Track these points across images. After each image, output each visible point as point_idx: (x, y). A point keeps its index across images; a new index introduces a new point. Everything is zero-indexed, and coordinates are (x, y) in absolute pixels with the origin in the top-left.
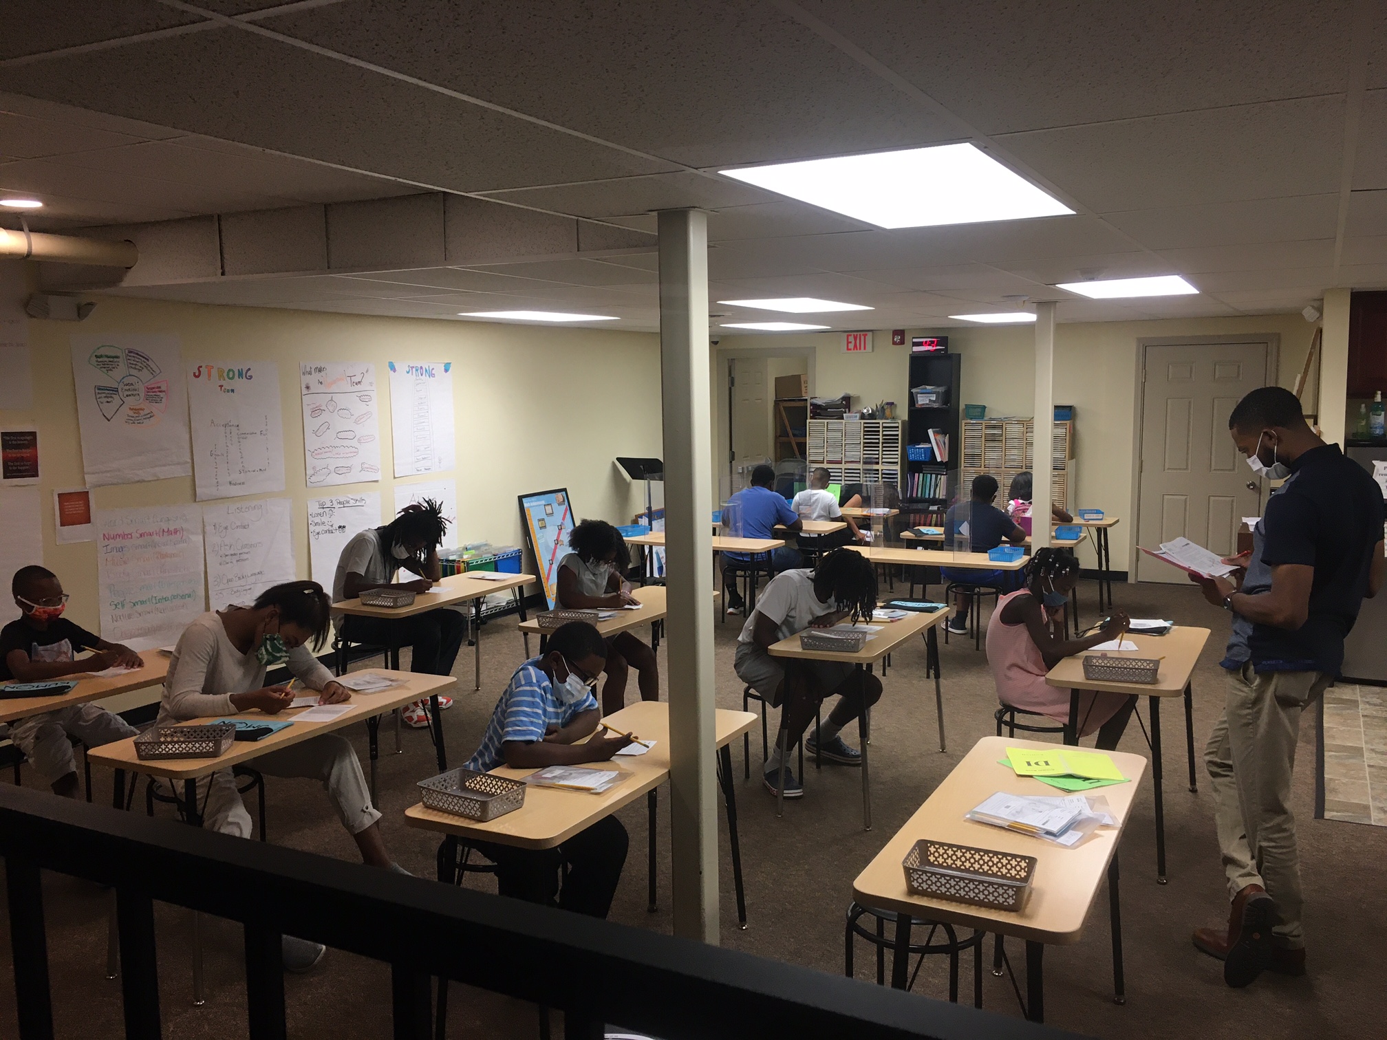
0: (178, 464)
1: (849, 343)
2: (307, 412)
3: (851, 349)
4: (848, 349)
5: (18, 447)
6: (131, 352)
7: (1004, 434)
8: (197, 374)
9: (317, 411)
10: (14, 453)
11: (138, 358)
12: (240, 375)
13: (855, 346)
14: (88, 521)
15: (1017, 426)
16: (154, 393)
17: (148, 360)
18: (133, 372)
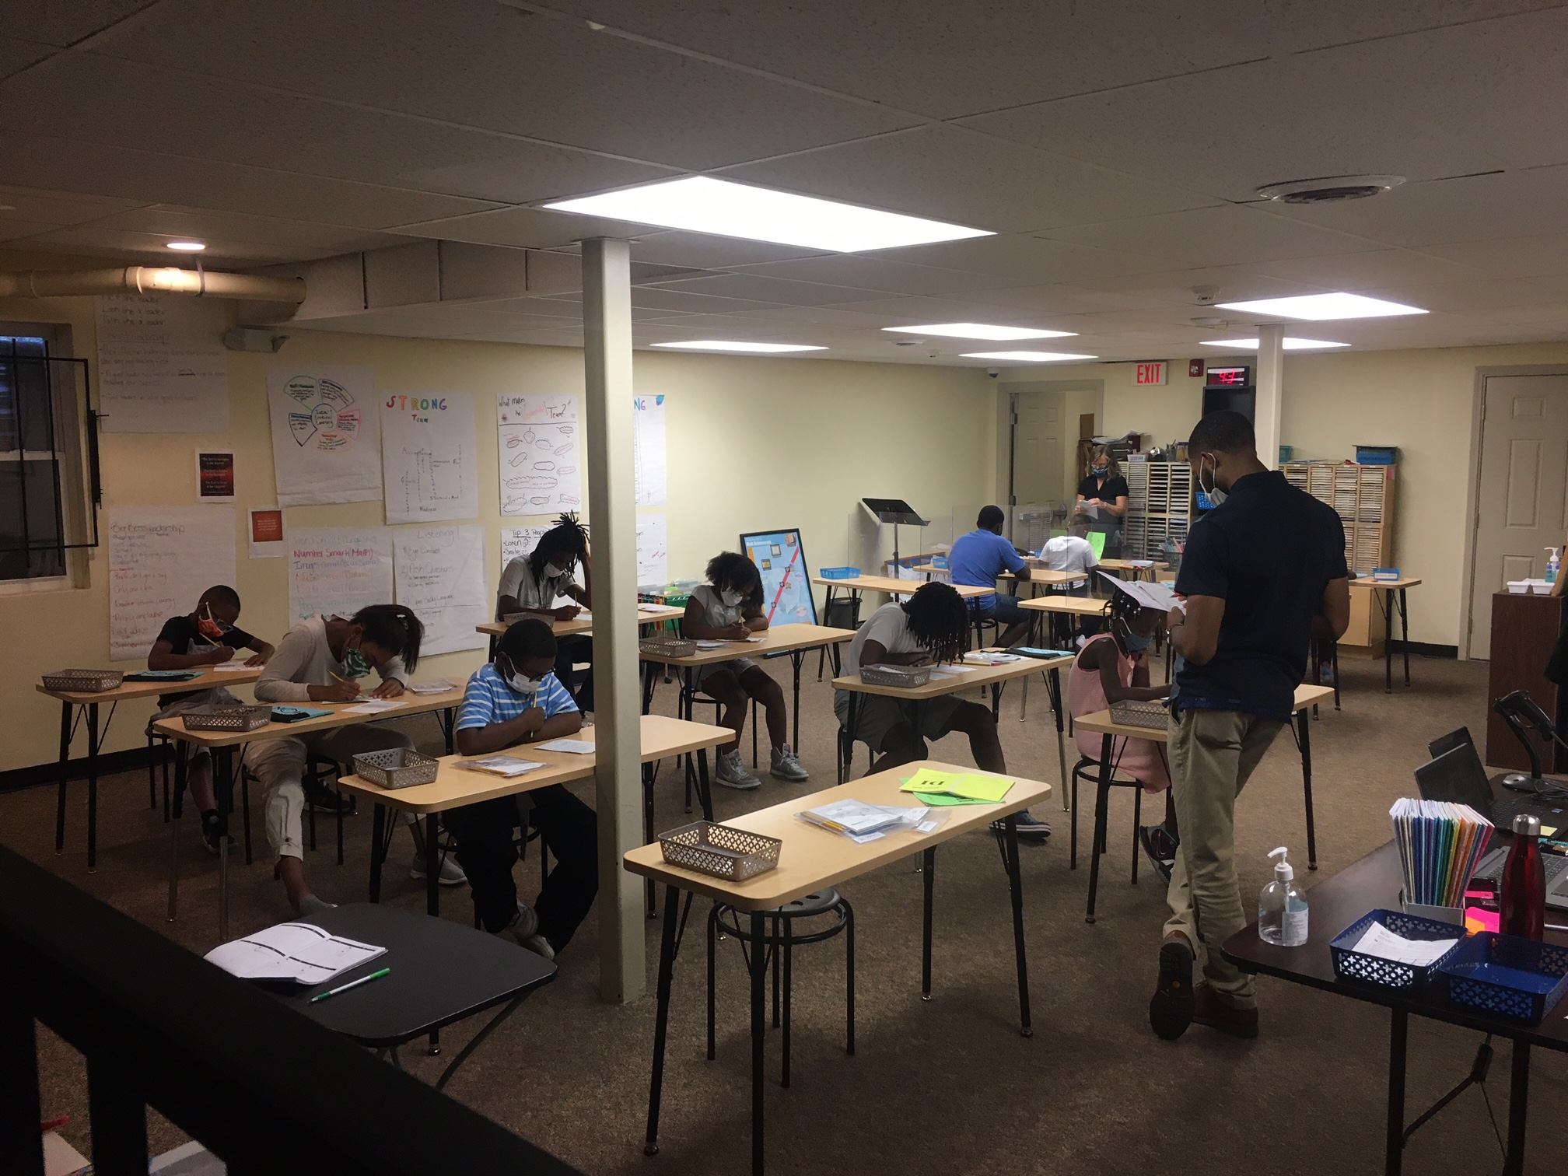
0: (370, 488)
1: (1139, 374)
2: (503, 442)
3: (1142, 382)
4: (1139, 382)
5: (214, 467)
6: (326, 382)
7: (1309, 480)
8: (390, 404)
9: (514, 441)
10: (211, 473)
11: (331, 388)
12: (434, 404)
13: (1147, 379)
14: (281, 539)
15: (1325, 470)
16: (347, 422)
17: (341, 390)
18: (327, 401)
